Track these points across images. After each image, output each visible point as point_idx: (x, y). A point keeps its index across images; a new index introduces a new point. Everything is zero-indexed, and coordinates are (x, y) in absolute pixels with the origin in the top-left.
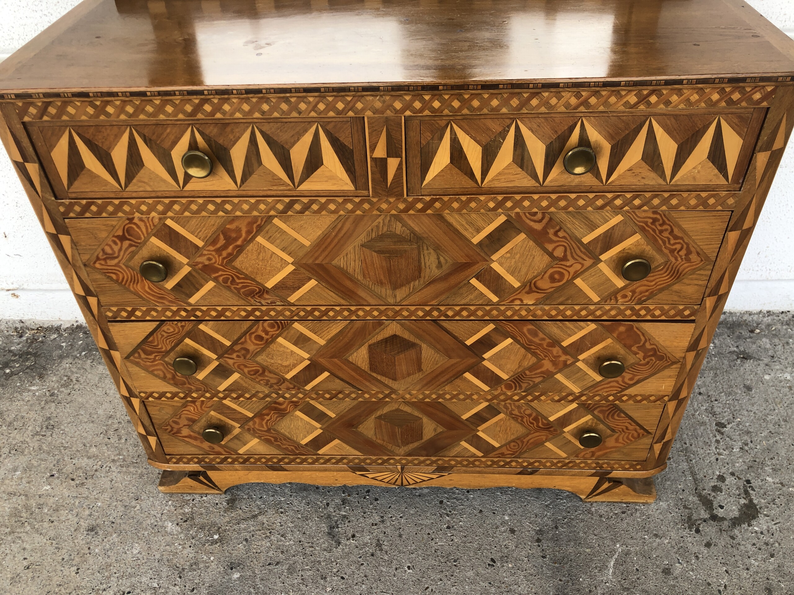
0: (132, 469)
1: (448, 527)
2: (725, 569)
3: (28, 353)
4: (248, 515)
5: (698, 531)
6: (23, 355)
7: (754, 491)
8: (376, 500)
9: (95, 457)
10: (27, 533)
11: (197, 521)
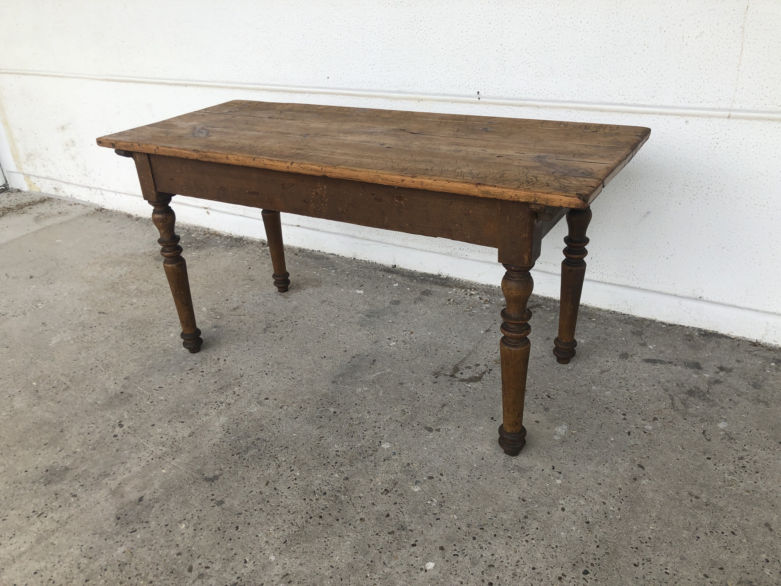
0: (207, 289)
1: (318, 342)
2: (432, 392)
3: (203, 241)
4: (238, 315)
5: (437, 377)
6: (199, 241)
7: (489, 373)
8: (297, 325)
9: (197, 281)
10: (152, 296)
11: (216, 310)
